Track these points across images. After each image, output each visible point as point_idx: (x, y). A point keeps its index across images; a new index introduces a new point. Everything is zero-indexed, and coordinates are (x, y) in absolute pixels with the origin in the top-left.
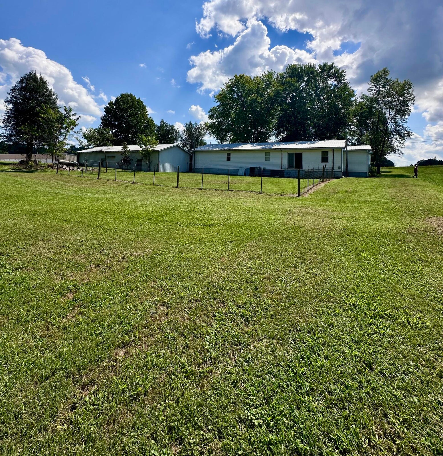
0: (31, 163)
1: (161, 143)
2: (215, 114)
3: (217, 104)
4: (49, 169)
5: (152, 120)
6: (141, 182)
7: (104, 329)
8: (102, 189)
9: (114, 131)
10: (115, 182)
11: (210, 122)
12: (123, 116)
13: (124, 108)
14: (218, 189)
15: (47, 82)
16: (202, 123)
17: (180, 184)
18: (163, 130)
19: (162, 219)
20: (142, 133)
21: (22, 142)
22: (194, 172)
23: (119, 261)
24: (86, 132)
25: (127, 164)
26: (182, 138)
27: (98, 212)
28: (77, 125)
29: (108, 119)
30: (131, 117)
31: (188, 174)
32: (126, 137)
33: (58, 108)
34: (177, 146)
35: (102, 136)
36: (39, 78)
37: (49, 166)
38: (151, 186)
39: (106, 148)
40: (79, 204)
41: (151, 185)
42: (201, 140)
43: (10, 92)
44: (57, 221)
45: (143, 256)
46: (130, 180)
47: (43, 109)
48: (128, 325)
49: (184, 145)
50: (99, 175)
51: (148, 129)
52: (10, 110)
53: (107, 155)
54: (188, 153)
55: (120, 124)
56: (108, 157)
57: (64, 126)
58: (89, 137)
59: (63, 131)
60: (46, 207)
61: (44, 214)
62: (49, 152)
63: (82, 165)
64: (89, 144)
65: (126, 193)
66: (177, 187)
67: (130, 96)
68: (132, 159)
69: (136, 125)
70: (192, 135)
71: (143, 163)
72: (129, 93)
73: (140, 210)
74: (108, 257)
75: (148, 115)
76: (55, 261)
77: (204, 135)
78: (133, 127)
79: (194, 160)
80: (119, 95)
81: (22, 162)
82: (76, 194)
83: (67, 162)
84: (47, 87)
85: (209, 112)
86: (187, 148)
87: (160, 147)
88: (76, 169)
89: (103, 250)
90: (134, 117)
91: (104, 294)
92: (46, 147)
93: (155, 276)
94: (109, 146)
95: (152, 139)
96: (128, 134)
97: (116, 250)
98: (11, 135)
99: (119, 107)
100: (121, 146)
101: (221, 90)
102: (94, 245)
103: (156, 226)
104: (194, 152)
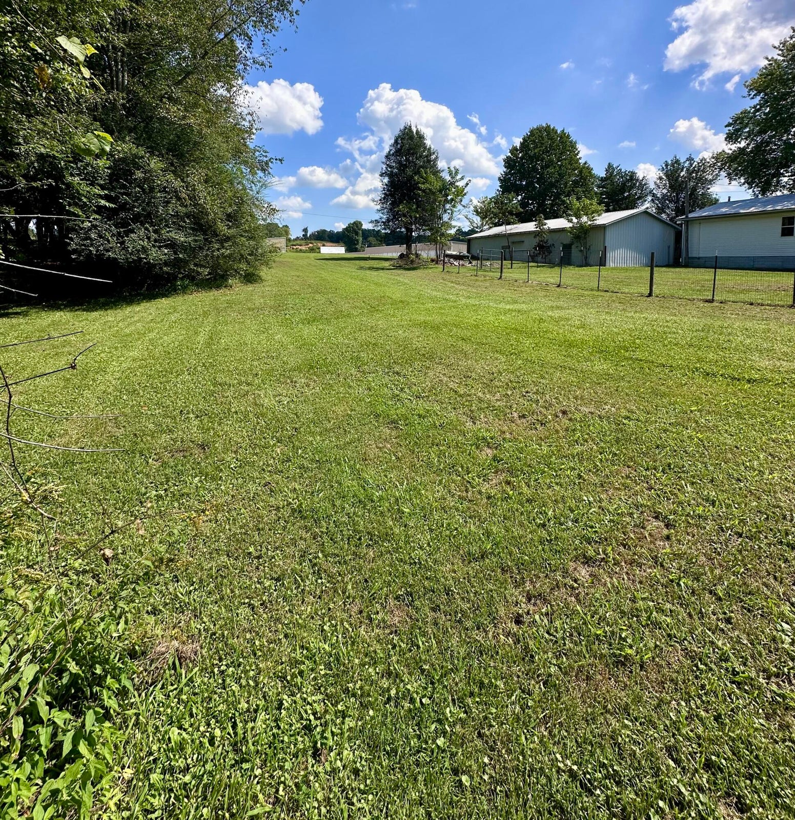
0: (413, 257)
1: (608, 211)
2: (745, 128)
3: (750, 103)
4: (432, 265)
5: (588, 168)
6: (572, 284)
7: (549, 520)
8: (508, 295)
9: (519, 198)
10: (527, 284)
11: (730, 148)
12: (535, 169)
13: (535, 153)
14: (760, 301)
15: (425, 136)
16: (707, 155)
17: (656, 290)
18: (612, 183)
19: (627, 354)
20: (568, 195)
21: (401, 228)
22: (686, 266)
23: (557, 416)
24: (479, 204)
25: (544, 253)
26: (654, 195)
27: (508, 331)
28: (465, 194)
29: (510, 178)
30: (549, 167)
31: (673, 270)
32: (541, 205)
33: (439, 172)
34: (646, 212)
35: (502, 208)
36: (415, 132)
37: (432, 260)
38: (592, 292)
39: (508, 227)
40: (479, 317)
41: (592, 290)
42: (703, 194)
43: (384, 160)
44: (454, 340)
45: (600, 417)
46: (552, 281)
47: (422, 178)
48: (590, 530)
49: (661, 210)
50: (501, 272)
51: (581, 186)
52: (386, 185)
53: (511, 240)
54: (672, 226)
55: (530, 184)
56: (513, 243)
57: (449, 198)
58: (483, 213)
59: (448, 206)
60: (437, 319)
61: (436, 328)
62: (432, 240)
63: (475, 258)
64: (483, 224)
65: (550, 304)
66: (650, 295)
67: (545, 130)
68: (553, 245)
69: (557, 181)
70: (680, 185)
71: (575, 252)
72: (544, 125)
73: (580, 334)
74: (537, 405)
75: (580, 158)
76: (460, 396)
77: (711, 182)
78: (552, 185)
79: (687, 241)
80: (527, 131)
81: (402, 256)
82: (472, 301)
83: (454, 253)
84: (425, 144)
85: (729, 125)
86: (668, 215)
87: (606, 218)
88: (467, 264)
89: (527, 392)
90: (555, 167)
91: (539, 463)
92: (428, 233)
93: (631, 459)
94: (513, 223)
95: (591, 204)
96: (545, 200)
97: (548, 396)
98: (388, 220)
99: (527, 153)
100: (534, 223)
101: (766, 62)
102: (511, 381)
103: (616, 365)
104: (688, 221)
